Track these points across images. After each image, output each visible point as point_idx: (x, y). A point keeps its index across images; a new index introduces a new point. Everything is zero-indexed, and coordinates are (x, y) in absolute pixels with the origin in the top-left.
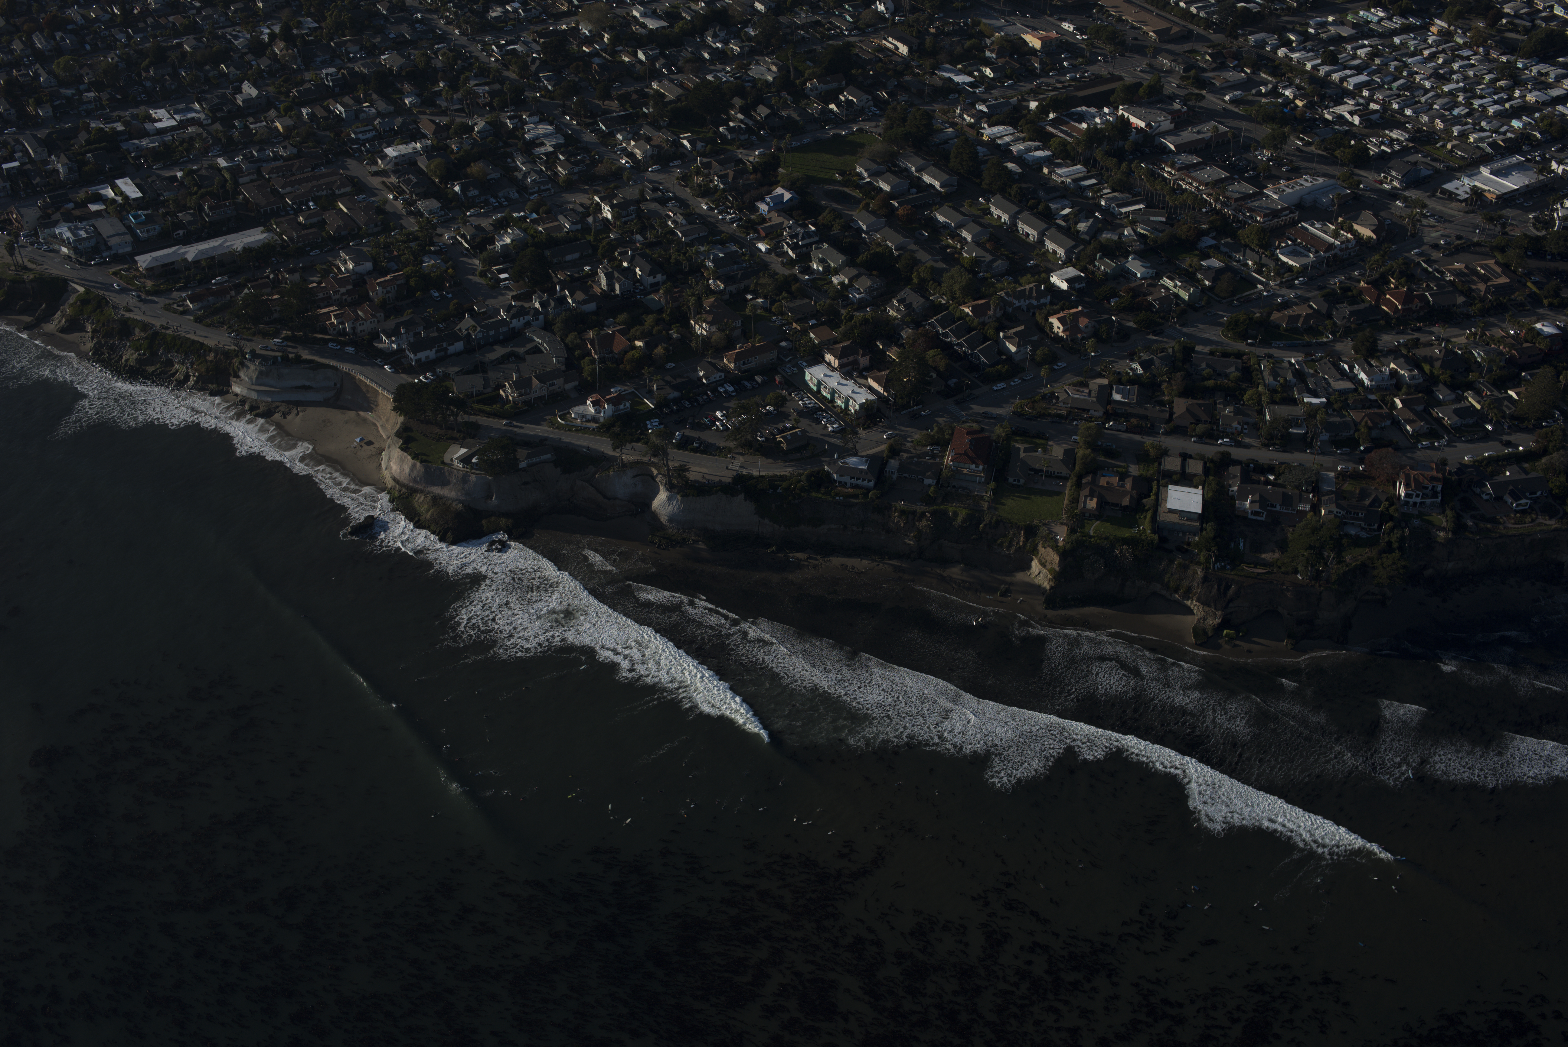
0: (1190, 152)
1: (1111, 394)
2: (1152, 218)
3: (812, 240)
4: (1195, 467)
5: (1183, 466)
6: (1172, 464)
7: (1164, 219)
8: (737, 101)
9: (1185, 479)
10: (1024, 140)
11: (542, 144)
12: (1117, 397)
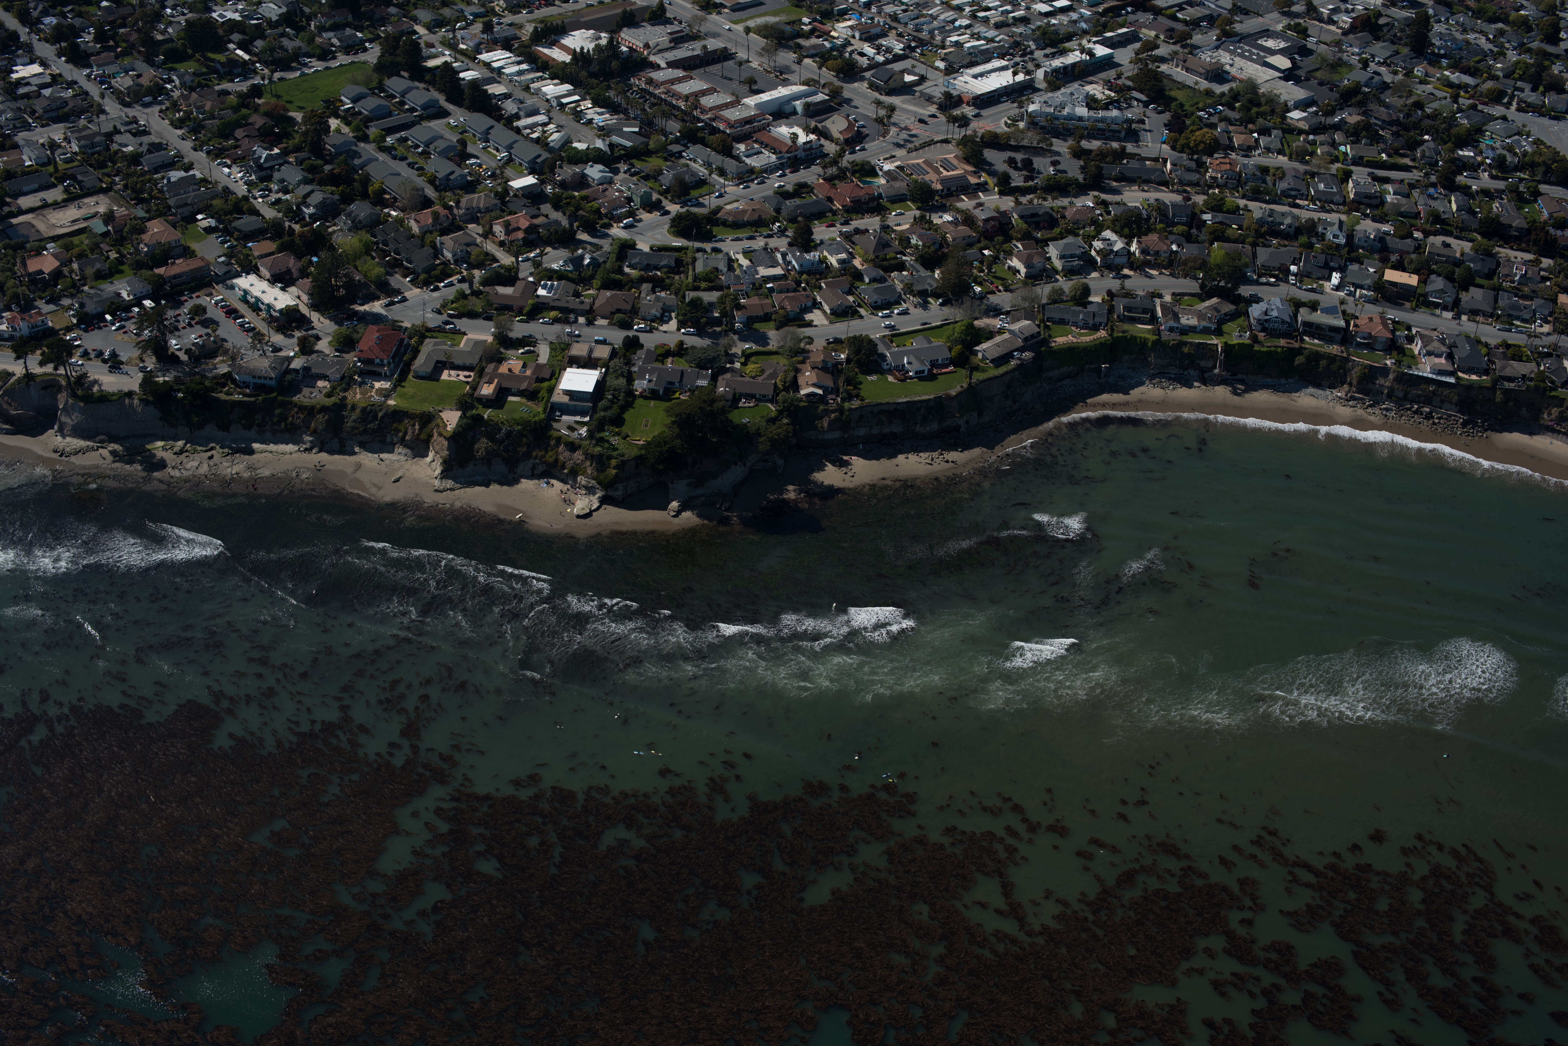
0: (678, 68)
1: (536, 290)
2: (625, 129)
3: (276, 162)
4: (603, 352)
5: (591, 351)
6: (579, 350)
7: (637, 130)
8: (236, 37)
9: (587, 363)
10: (519, 63)
11: (28, 84)
12: (541, 292)
